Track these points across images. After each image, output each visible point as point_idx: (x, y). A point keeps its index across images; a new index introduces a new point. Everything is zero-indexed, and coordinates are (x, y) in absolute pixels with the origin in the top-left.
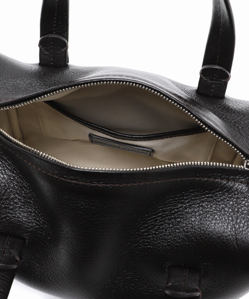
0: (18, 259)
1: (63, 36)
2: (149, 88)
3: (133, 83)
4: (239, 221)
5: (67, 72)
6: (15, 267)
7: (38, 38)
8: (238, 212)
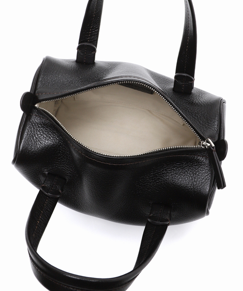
0: (60, 191)
1: (94, 44)
2: (148, 85)
3: (138, 82)
4: (196, 180)
5: (94, 69)
6: (58, 196)
7: (77, 45)
8: (196, 174)
